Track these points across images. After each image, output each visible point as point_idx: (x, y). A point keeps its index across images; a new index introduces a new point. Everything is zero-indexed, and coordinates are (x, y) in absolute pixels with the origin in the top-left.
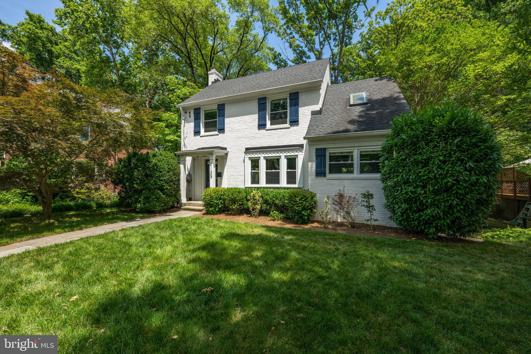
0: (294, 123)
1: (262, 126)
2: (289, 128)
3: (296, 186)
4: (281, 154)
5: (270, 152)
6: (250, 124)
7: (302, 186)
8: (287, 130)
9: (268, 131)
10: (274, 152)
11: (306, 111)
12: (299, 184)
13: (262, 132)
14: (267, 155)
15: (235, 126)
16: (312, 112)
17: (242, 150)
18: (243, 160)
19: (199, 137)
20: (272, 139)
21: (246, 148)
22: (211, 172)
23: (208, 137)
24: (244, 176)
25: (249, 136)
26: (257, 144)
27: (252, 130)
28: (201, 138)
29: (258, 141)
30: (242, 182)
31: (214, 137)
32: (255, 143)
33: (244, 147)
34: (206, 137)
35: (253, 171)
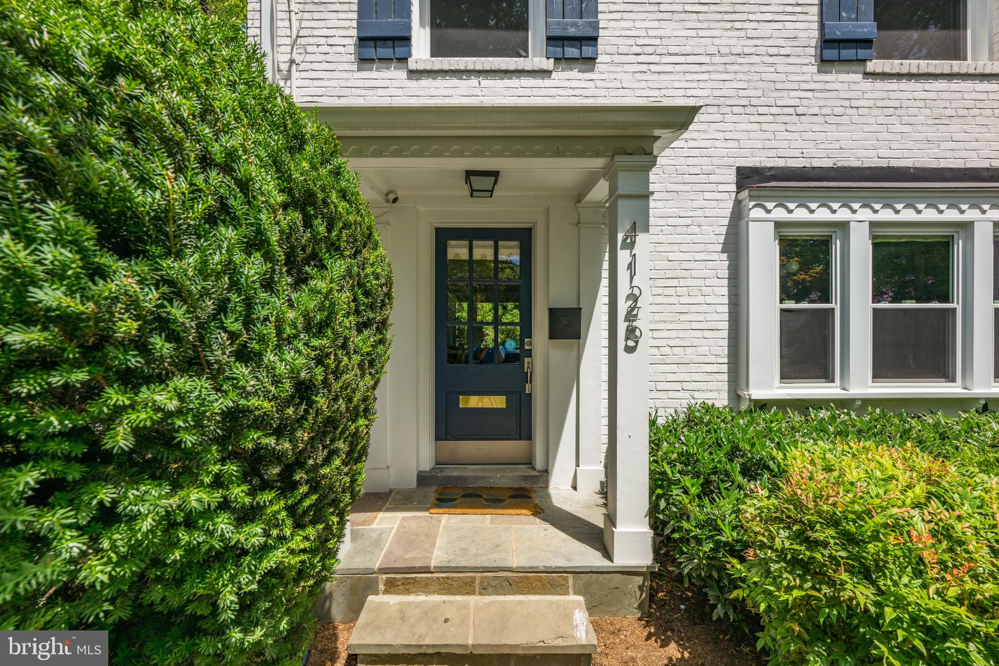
1: (841, 50)
9: (879, 85)
13: (845, 83)
14: (886, 216)
17: (713, 178)
18: (722, 239)
19: (402, 74)
20: (898, 128)
21: (739, 170)
22: (634, 298)
23: (473, 82)
24: (725, 334)
25: (762, 101)
26: (814, 152)
27: (780, 68)
28: (413, 84)
29: (818, 136)
30: (714, 368)
31: (514, 82)
32: (800, 144)
33: (726, 161)
34: (455, 82)
35: (791, 305)
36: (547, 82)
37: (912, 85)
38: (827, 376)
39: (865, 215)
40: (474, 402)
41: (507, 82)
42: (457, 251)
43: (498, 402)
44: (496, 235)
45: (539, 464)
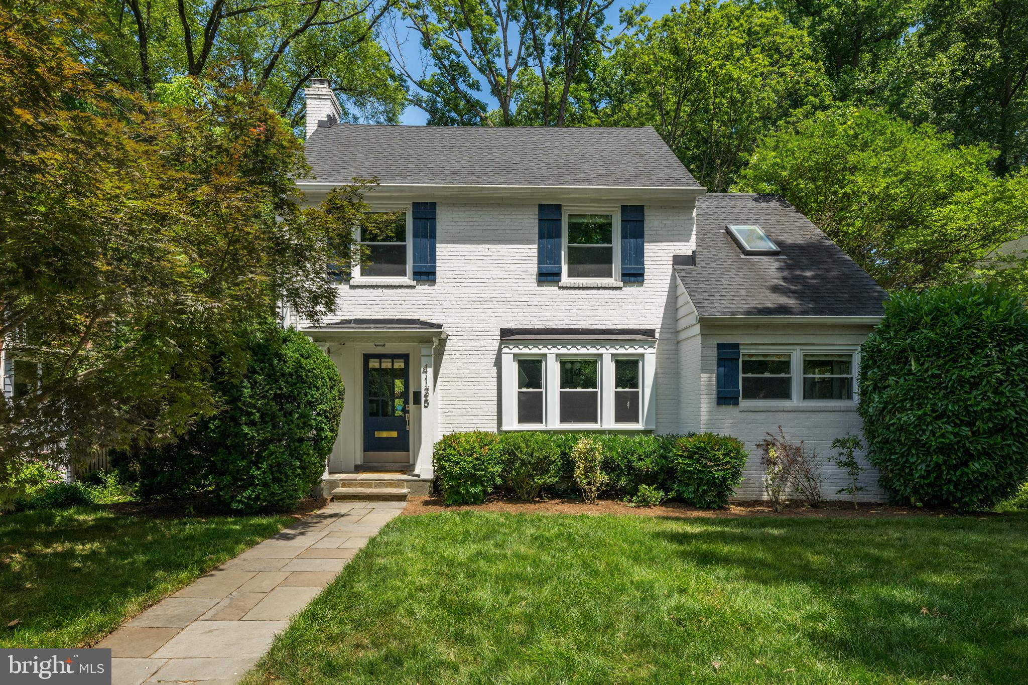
0: (632, 279)
1: (548, 276)
2: (620, 288)
3: (639, 426)
4: (602, 351)
5: (574, 343)
6: (513, 267)
7: (653, 427)
8: (615, 292)
9: (565, 292)
10: (584, 343)
11: (661, 253)
12: (646, 424)
13: (550, 291)
14: (564, 351)
15: (469, 267)
16: (674, 256)
17: (489, 333)
18: (494, 360)
19: (347, 287)
20: (575, 311)
21: (501, 329)
22: (427, 390)
23: (380, 290)
24: (496, 403)
25: (512, 299)
26: (536, 322)
27: (520, 284)
28: (352, 291)
29: (538, 315)
30: (491, 418)
31: (399, 290)
32: (530, 318)
33: (496, 326)
34: (371, 290)
35: (524, 390)
36: (413, 291)
37: (581, 292)
38: (540, 421)
39: (555, 351)
40: (385, 434)
41: (395, 290)
42: (374, 364)
43: (394, 434)
44: (393, 357)
45: (411, 462)
